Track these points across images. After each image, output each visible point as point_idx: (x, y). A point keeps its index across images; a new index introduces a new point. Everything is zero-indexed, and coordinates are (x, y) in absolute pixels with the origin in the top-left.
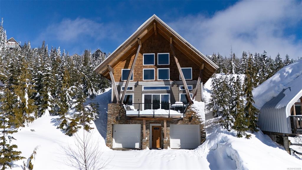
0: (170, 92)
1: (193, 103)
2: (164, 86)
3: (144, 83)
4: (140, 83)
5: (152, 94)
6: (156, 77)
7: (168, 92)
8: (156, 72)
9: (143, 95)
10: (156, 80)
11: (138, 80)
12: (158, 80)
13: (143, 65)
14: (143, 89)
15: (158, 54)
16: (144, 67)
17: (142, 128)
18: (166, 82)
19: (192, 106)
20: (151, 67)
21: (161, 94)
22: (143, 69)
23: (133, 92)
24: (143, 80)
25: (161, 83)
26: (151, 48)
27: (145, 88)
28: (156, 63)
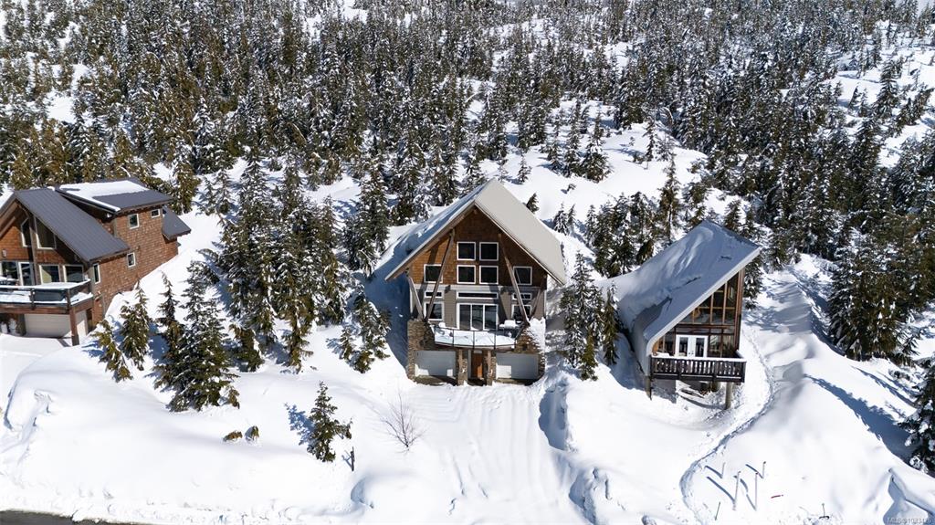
0: (499, 302)
1: (529, 325)
2: (490, 293)
3: (460, 287)
4: (453, 287)
5: (471, 304)
6: (478, 279)
7: (495, 302)
8: (478, 271)
9: (458, 305)
10: (477, 284)
11: (450, 281)
12: (480, 283)
13: (458, 259)
14: (458, 297)
15: (481, 243)
16: (460, 262)
17: (457, 357)
18: (493, 288)
19: (528, 330)
20: (468, 263)
21: (484, 305)
22: (458, 266)
23: (441, 300)
24: (458, 282)
25: (484, 288)
26: (469, 233)
27: (460, 295)
28: (478, 257)
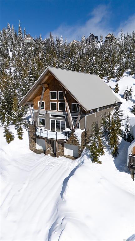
1: (74, 131)
2: (63, 115)
3: (51, 112)
4: (49, 112)
5: (55, 120)
6: (58, 109)
7: (65, 120)
8: (58, 105)
9: (50, 120)
10: (58, 111)
11: (47, 109)
12: (59, 110)
13: (50, 99)
14: (50, 116)
15: (59, 92)
16: (51, 101)
17: (45, 142)
18: (64, 113)
19: (74, 134)
20: (54, 101)
21: (60, 121)
22: (50, 102)
23: (44, 117)
24: (50, 110)
25: (61, 113)
26: (54, 87)
27: (52, 115)
28: (58, 99)
